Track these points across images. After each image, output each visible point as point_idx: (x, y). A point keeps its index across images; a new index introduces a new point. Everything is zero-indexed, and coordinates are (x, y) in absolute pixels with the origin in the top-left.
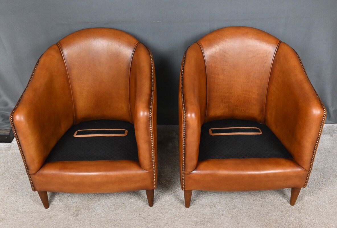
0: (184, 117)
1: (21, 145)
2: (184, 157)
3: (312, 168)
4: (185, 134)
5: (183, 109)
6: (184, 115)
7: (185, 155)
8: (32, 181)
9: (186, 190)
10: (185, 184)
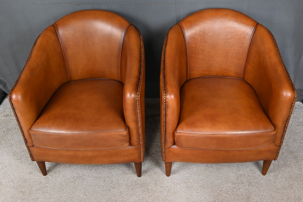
0: (164, 98)
1: (19, 121)
2: (165, 133)
3: (282, 144)
4: (165, 113)
5: (163, 91)
6: (164, 96)
7: (165, 131)
8: (30, 152)
9: (166, 161)
10: (166, 157)
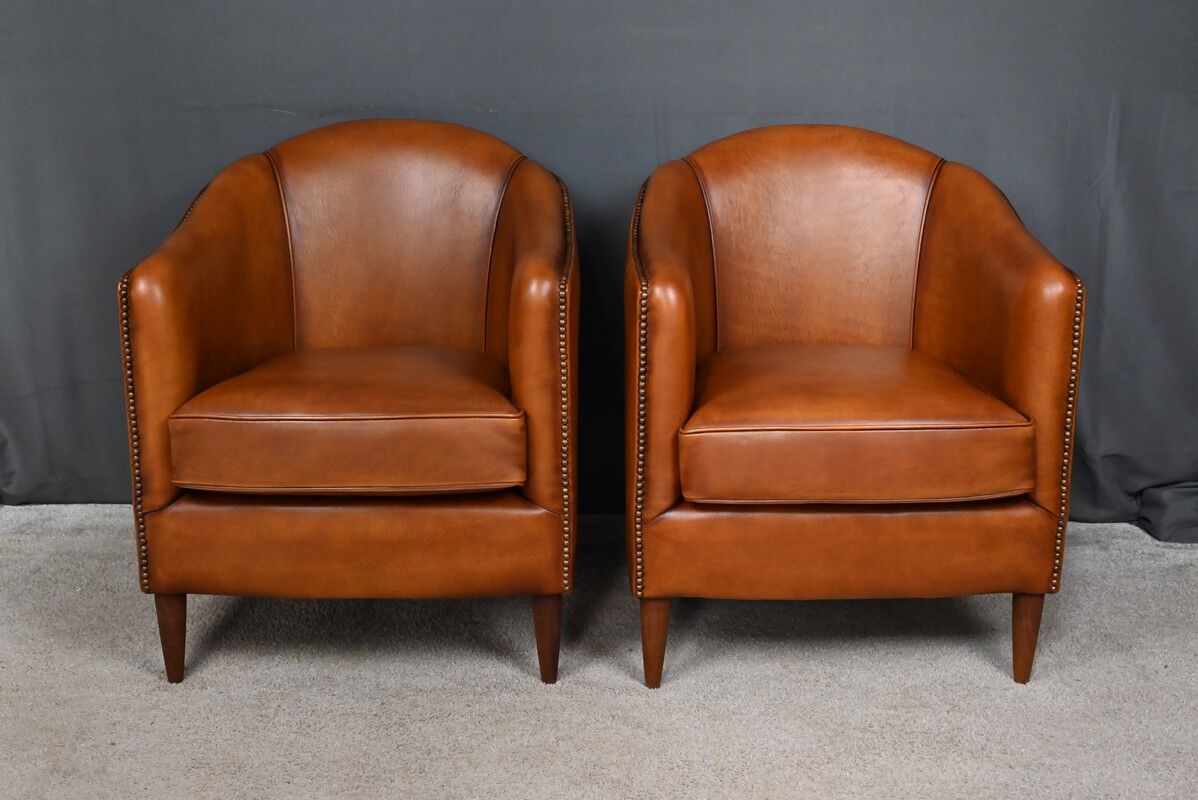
6: (644, 289)
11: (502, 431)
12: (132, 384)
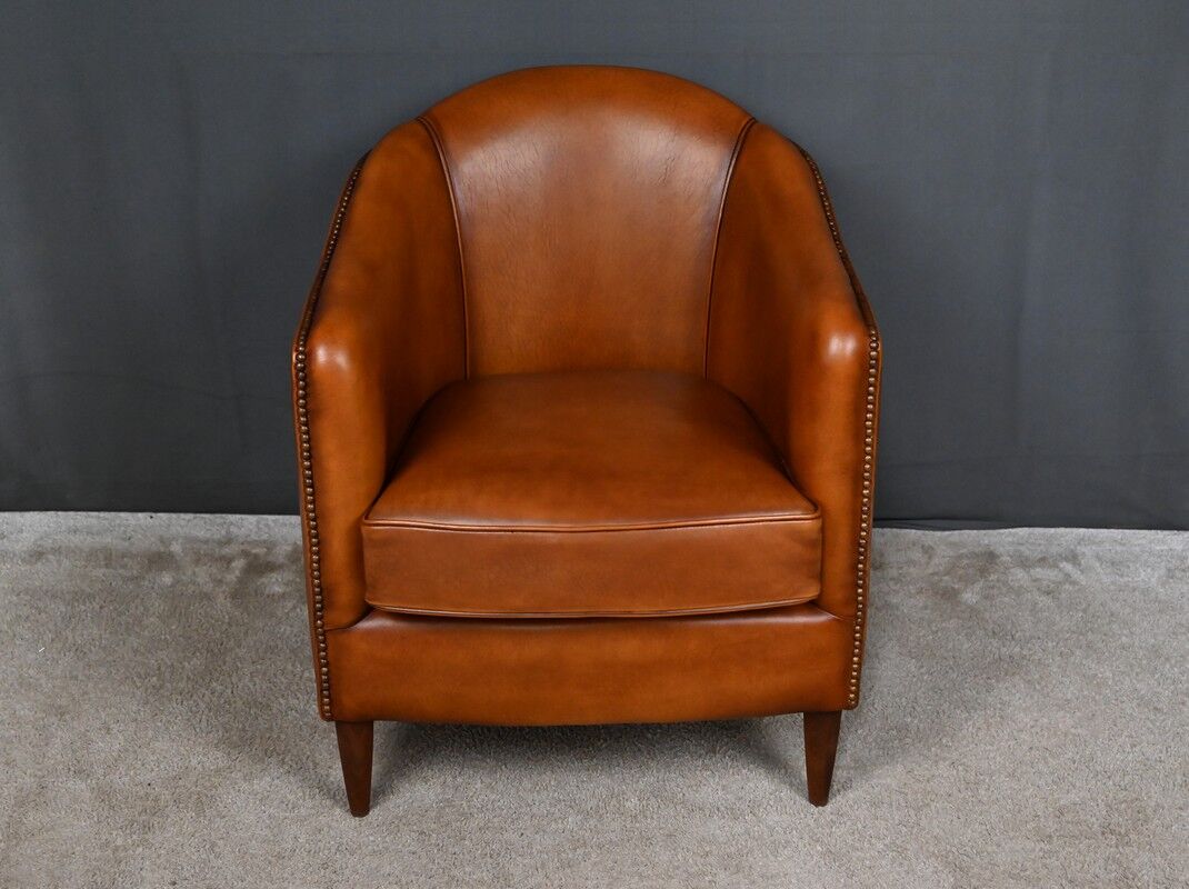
11: (794, 535)
12: (311, 477)
